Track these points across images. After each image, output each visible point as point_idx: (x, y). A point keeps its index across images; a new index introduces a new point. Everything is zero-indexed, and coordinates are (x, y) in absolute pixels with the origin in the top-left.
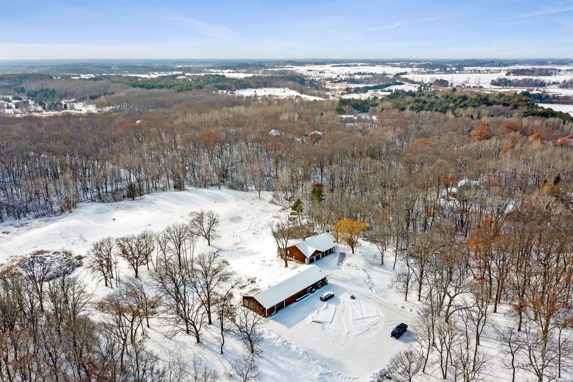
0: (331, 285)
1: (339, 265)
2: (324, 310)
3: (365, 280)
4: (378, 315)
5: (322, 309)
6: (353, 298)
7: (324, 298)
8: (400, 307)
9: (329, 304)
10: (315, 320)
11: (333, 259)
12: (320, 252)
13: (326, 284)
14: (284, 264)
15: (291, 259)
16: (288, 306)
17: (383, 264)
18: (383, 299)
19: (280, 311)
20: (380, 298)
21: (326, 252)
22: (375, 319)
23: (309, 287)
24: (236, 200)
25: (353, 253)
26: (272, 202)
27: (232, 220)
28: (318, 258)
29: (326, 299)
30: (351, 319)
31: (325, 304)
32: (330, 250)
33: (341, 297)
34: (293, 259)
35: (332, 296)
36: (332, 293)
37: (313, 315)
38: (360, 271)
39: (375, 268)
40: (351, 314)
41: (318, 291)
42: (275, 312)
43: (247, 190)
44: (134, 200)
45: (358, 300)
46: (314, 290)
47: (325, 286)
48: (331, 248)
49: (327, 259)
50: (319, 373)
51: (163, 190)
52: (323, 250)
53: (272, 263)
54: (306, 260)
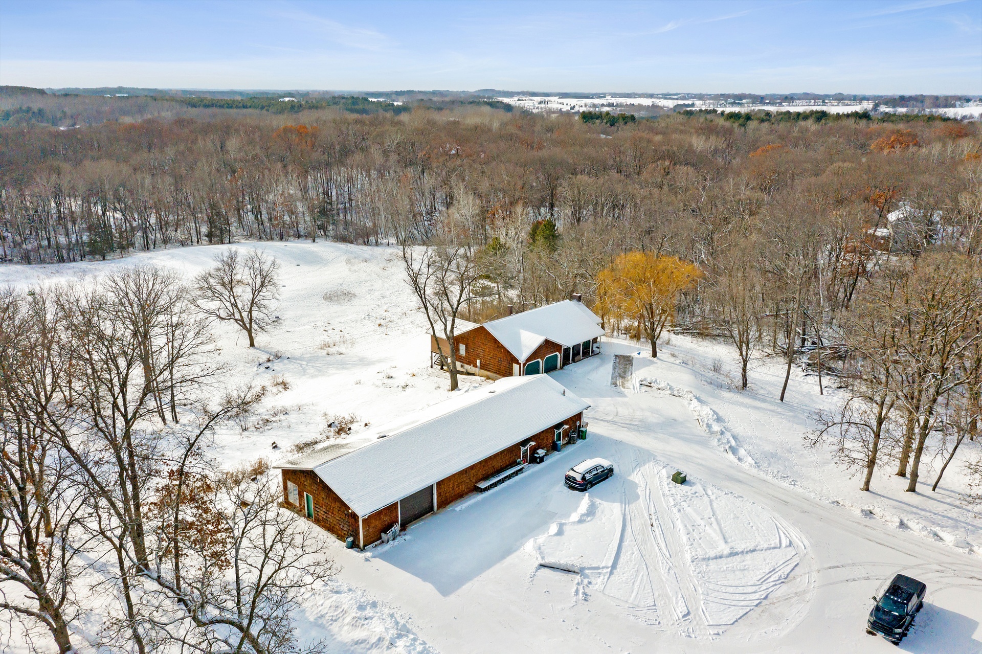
0: (599, 438)
1: (616, 385)
2: (581, 521)
3: (709, 426)
4: (785, 542)
5: (575, 517)
6: (680, 479)
7: (579, 478)
8: (857, 513)
9: (598, 501)
10: (549, 560)
11: (597, 368)
12: (557, 347)
13: (582, 435)
14: (448, 382)
15: (470, 368)
16: (449, 508)
17: (745, 384)
18: (785, 484)
20: (775, 481)
21: (576, 348)
23: (524, 443)
25: (654, 355)
27: (329, 297)
28: (550, 368)
29: (583, 485)
30: (688, 557)
31: (585, 500)
32: (587, 345)
33: (636, 477)
34: (477, 370)
35: (605, 474)
36: (606, 463)
37: (541, 539)
38: (685, 402)
39: (726, 394)
40: (684, 538)
41: (556, 456)
42: (397, 528)
43: (377, 244)
44: (104, 259)
45: (698, 488)
46: (541, 452)
47: (580, 442)
49: (577, 369)
51: (183, 244)
53: (411, 381)
54: (516, 367)
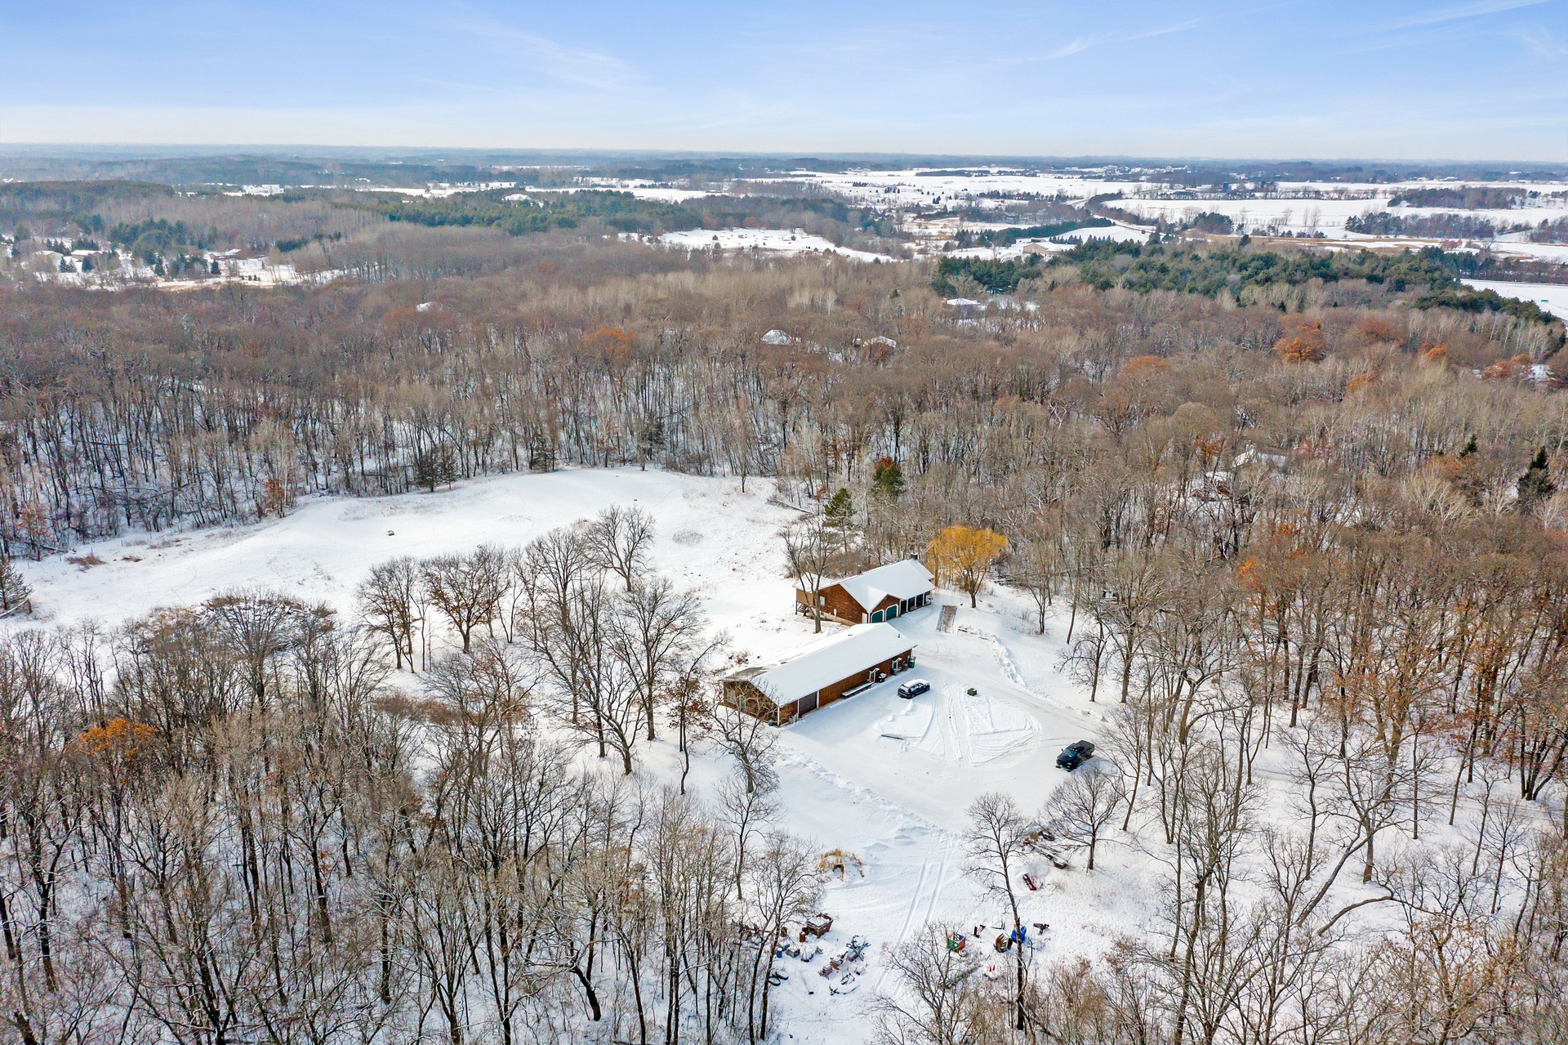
0: (923, 668)
1: (940, 630)
2: (906, 715)
3: (1001, 660)
4: (1028, 726)
5: (903, 712)
6: (972, 693)
7: (906, 690)
8: (1080, 713)
9: (918, 704)
10: (887, 733)
11: (926, 617)
12: (896, 600)
13: (911, 665)
14: (814, 626)
15: (828, 615)
16: (826, 707)
17: (1042, 631)
18: (1041, 697)
19: (806, 716)
20: (1035, 695)
21: (911, 601)
22: (1022, 734)
23: (872, 669)
24: (685, 496)
25: (974, 606)
26: (773, 501)
27: (678, 539)
28: (891, 616)
29: (911, 694)
30: (968, 733)
31: (910, 703)
32: (920, 598)
33: (945, 692)
34: (834, 617)
35: (925, 689)
36: (925, 682)
37: (882, 723)
38: (989, 643)
39: (1025, 638)
40: (968, 724)
41: (893, 678)
42: (797, 715)
43: (712, 474)
44: (432, 491)
45: (983, 698)
46: (883, 675)
47: (910, 670)
48: (923, 592)
49: (909, 617)
50: (900, 826)
51: (503, 469)
52: (905, 595)
53: (782, 625)
54: (864, 616)
